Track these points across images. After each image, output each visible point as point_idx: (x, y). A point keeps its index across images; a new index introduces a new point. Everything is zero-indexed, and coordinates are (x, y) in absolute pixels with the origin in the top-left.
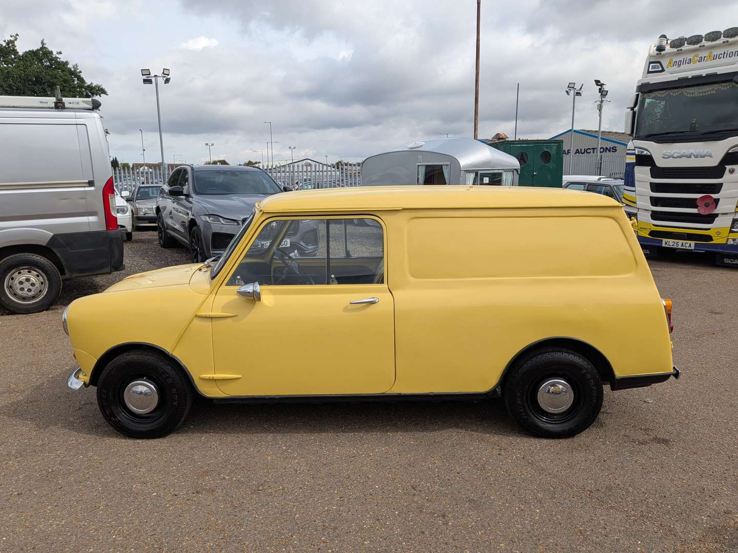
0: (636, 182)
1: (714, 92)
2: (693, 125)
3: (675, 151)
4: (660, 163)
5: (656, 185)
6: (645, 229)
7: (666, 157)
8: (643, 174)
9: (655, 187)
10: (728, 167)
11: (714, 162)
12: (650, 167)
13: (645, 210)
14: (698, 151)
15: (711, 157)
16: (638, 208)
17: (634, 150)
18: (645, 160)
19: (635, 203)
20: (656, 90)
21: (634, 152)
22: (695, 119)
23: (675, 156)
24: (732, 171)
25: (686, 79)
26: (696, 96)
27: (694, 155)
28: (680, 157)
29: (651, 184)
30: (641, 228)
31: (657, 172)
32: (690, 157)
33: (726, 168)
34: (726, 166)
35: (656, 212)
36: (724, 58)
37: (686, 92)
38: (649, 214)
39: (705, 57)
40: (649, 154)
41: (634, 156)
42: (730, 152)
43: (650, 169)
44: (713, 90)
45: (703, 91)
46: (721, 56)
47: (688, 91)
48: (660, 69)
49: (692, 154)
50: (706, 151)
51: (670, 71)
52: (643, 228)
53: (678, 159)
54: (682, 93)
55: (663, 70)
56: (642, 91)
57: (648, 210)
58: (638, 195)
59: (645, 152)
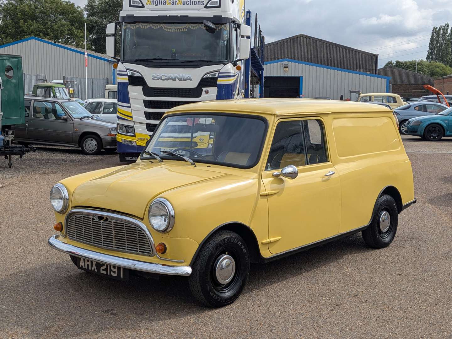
0: (130, 99)
1: (186, 30)
2: (174, 54)
3: (162, 75)
4: (151, 84)
5: (149, 102)
6: (143, 139)
7: (156, 79)
8: (135, 92)
9: (148, 104)
10: (204, 89)
11: (193, 84)
12: (142, 87)
13: (140, 123)
14: (181, 75)
15: (191, 80)
16: (134, 122)
17: (126, 71)
18: (137, 80)
19: (131, 117)
20: (139, 22)
21: (126, 73)
22: (175, 50)
23: (163, 78)
24: (207, 92)
25: (164, 17)
26: (173, 31)
27: (178, 79)
28: (167, 79)
29: (145, 101)
30: (138, 139)
31: (148, 91)
32: (176, 80)
33: (202, 90)
34: (202, 88)
35: (150, 124)
36: (190, 4)
37: (164, 27)
38: (145, 126)
39: (176, 1)
40: (141, 76)
41: (127, 77)
42: (204, 77)
43: (143, 89)
44: (185, 28)
45: (178, 28)
46: (188, 3)
47: (166, 27)
48: (141, 5)
49: (176, 77)
50: (187, 75)
51: (149, 7)
52: (141, 139)
53: (166, 81)
54: (161, 27)
55: (143, 6)
56: (125, 22)
57: (143, 123)
58: (133, 110)
59: (136, 74)
